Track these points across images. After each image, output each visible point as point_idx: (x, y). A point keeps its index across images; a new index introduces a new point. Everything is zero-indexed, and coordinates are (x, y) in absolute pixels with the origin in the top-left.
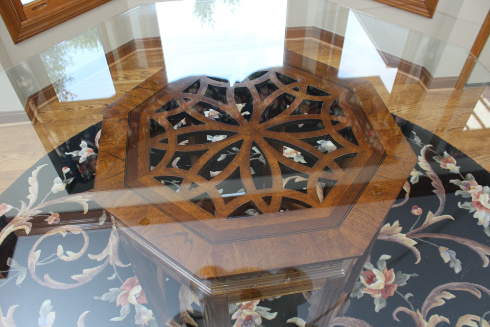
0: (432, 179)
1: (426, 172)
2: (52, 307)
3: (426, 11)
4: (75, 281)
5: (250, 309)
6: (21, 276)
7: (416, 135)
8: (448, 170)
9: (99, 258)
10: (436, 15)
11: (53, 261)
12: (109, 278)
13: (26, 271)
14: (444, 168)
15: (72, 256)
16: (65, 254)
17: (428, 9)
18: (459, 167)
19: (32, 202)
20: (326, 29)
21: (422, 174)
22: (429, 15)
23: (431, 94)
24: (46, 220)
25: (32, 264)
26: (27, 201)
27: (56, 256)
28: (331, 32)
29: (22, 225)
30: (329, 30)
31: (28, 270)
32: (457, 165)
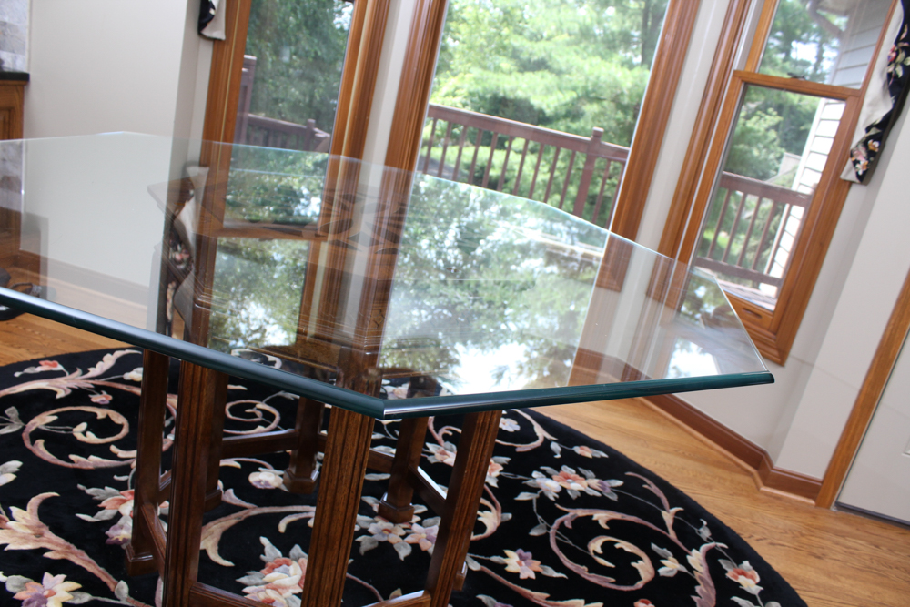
0: (700, 581)
1: (695, 572)
2: (17, 470)
3: (776, 353)
4: (72, 462)
5: (279, 592)
6: (11, 428)
7: (707, 526)
8: (739, 584)
9: (122, 454)
10: (790, 361)
11: (63, 432)
12: (116, 477)
13: (20, 427)
14: (733, 579)
15: (91, 438)
16: (84, 433)
17: (778, 350)
18: (761, 588)
19: (89, 375)
20: (632, 365)
21: (684, 569)
22: (779, 360)
23: (766, 494)
24: (91, 396)
25: (35, 424)
26: (85, 372)
27: (71, 430)
28: (640, 370)
29: (59, 387)
30: (636, 368)
31: (24, 428)
32: (758, 584)
